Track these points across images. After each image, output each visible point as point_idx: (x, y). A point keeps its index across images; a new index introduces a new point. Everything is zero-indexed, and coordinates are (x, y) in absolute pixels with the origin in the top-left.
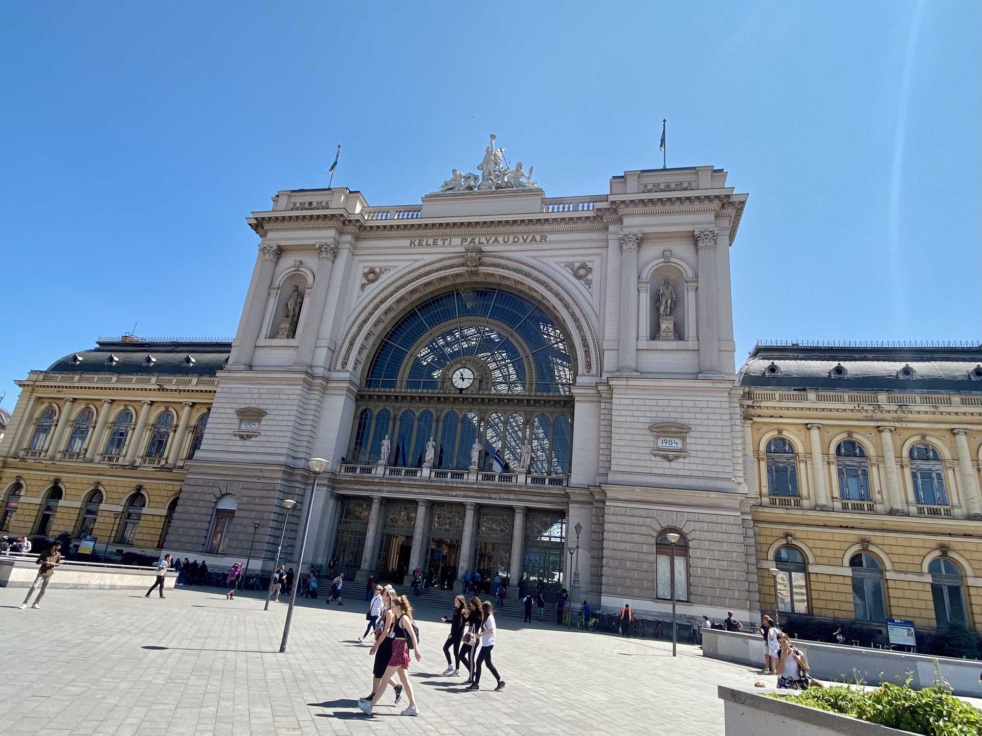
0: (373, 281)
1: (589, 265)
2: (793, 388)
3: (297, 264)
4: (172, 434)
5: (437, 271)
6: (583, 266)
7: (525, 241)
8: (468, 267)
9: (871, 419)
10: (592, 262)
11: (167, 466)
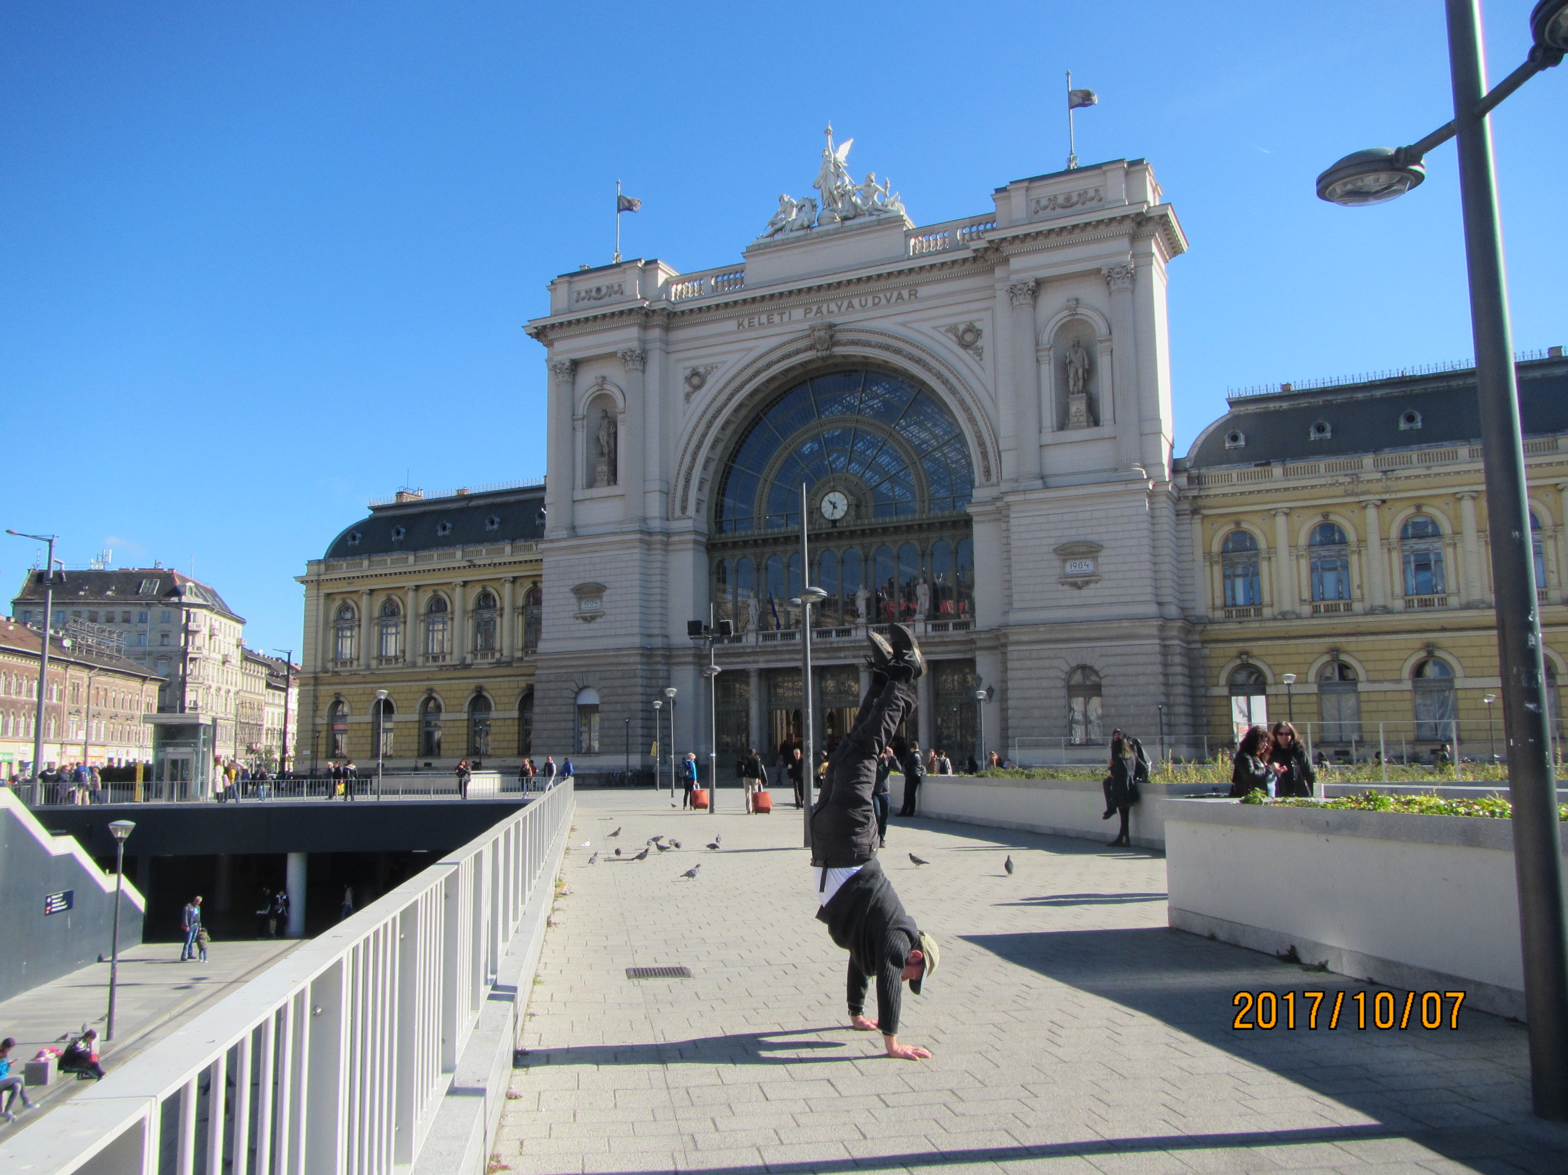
0: (697, 388)
1: (978, 325)
2: (1253, 463)
3: (600, 380)
4: (498, 620)
5: (778, 361)
6: (970, 329)
7: (888, 301)
8: (818, 351)
9: (1353, 494)
10: (981, 320)
11: (503, 659)
